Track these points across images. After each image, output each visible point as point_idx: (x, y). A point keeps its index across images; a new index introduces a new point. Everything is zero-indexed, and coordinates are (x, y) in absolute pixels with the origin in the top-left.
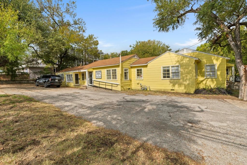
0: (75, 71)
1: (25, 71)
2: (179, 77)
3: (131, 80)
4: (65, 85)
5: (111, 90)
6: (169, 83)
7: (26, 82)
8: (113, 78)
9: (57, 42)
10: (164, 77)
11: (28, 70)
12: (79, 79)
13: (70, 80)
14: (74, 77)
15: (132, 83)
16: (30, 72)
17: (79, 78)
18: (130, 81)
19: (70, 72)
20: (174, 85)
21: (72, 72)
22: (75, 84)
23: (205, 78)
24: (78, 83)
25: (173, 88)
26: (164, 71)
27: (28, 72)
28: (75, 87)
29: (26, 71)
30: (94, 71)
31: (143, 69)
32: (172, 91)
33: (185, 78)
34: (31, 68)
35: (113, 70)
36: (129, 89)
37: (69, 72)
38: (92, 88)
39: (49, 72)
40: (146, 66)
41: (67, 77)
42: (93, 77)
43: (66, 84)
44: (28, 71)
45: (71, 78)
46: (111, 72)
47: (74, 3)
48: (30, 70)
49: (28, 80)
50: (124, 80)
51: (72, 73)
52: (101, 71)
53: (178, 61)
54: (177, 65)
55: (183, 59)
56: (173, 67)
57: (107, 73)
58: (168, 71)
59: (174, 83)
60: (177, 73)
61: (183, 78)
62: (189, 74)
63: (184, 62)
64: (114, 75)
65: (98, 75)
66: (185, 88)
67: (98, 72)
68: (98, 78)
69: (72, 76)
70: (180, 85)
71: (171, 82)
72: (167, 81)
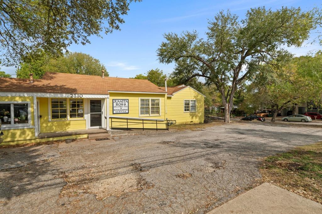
2: (195, 110)
6: (189, 115)
10: (185, 110)
20: (192, 118)
25: (192, 120)
26: (186, 104)
32: (191, 123)
33: (199, 111)
35: (153, 100)
46: (150, 103)
52: (128, 100)
53: (195, 97)
54: (194, 99)
55: (198, 95)
56: (192, 101)
57: (141, 104)
58: (188, 104)
59: (193, 115)
60: (194, 107)
61: (198, 111)
62: (201, 107)
63: (199, 98)
64: (154, 108)
65: (121, 107)
66: (199, 119)
67: (119, 101)
68: (121, 112)
69: (30, 109)
70: (196, 116)
71: (190, 115)
72: (188, 114)
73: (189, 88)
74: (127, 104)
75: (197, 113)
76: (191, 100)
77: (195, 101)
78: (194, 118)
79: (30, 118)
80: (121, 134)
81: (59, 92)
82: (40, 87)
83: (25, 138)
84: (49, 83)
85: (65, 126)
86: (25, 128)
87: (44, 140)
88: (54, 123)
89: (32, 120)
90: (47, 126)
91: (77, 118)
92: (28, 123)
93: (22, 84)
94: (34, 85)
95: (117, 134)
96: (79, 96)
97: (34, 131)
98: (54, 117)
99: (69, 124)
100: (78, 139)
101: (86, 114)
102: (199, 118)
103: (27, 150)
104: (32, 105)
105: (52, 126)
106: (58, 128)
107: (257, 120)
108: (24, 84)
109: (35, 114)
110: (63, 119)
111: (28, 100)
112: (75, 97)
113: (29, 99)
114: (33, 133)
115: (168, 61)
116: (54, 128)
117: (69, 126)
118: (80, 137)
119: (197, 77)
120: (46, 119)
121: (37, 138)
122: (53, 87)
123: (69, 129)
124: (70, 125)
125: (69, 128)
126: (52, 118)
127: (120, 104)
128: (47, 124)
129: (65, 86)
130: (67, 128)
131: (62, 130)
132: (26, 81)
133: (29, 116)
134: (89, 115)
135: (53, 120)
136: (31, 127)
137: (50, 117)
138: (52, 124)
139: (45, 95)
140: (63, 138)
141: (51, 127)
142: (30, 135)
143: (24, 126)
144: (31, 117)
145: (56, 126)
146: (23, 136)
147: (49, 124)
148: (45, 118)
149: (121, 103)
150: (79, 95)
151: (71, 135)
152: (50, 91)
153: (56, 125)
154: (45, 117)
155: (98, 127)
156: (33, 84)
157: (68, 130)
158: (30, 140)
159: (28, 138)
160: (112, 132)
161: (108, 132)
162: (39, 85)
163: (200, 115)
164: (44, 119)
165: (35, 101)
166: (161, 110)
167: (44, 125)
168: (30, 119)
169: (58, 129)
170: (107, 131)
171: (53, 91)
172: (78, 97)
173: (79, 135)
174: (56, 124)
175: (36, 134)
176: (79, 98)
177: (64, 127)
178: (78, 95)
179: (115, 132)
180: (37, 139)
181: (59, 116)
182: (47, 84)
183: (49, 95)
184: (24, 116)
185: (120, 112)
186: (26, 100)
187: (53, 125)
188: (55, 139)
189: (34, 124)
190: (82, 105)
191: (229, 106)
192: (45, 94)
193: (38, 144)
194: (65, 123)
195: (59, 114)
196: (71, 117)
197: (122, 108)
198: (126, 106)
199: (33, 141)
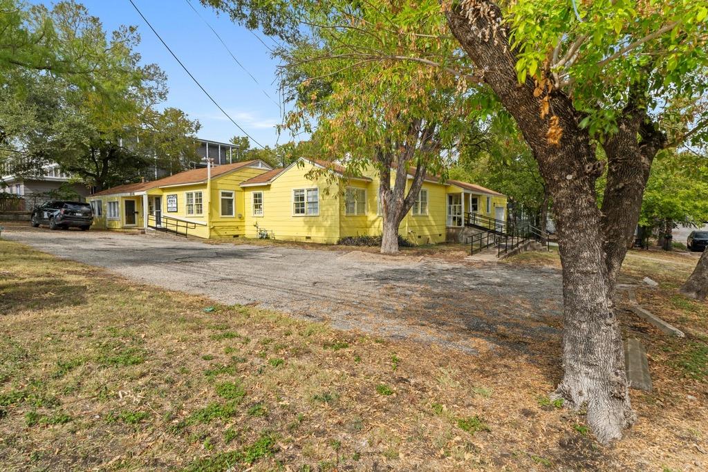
0: (124, 195)
1: (15, 190)
2: (317, 212)
3: (241, 217)
4: (105, 226)
5: (185, 235)
6: (303, 223)
7: (11, 217)
8: (198, 213)
9: (73, 130)
10: (297, 211)
11: (22, 186)
12: (137, 213)
13: (115, 215)
14: (121, 207)
15: (246, 224)
16: (27, 192)
17: (136, 210)
18: (238, 220)
19: (115, 195)
20: (310, 229)
21: (117, 195)
22: (125, 225)
23: (378, 215)
24: (134, 223)
25: (308, 234)
26: (297, 198)
27: (23, 193)
28: (124, 231)
29: (17, 191)
30: (165, 195)
31: (265, 194)
32: (308, 241)
33: (326, 215)
34: (29, 183)
35: (197, 194)
36: (236, 236)
37: (112, 196)
38: (152, 232)
39: (74, 194)
40: (268, 187)
41: (108, 206)
42: (162, 208)
43: (107, 223)
44: (20, 190)
45: (116, 210)
46: (194, 198)
47: (132, 29)
48: (28, 189)
49: (16, 214)
50: (221, 216)
51: (119, 198)
52: (177, 195)
54: (314, 186)
56: (308, 190)
57: (187, 200)
58: (302, 198)
59: (310, 224)
60: (314, 204)
61: (323, 214)
62: (331, 205)
66: (326, 234)
68: (172, 210)
70: (319, 227)
71: (307, 222)
72: (301, 219)
75: (321, 219)
76: (306, 188)
77: (315, 190)
78: (314, 229)
149: (172, 199)
163: (328, 225)
198: (175, 202)
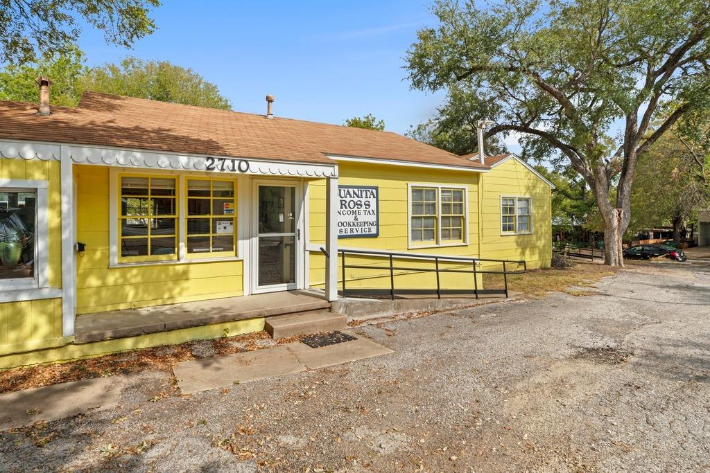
2: (530, 229)
6: (515, 245)
10: (504, 228)
20: (523, 252)
25: (522, 258)
26: (505, 210)
35: (445, 192)
46: (439, 202)
52: (376, 188)
53: (528, 188)
54: (527, 196)
55: (536, 184)
56: (520, 200)
57: (413, 205)
58: (512, 210)
59: (523, 245)
60: (526, 219)
61: (536, 233)
62: (543, 219)
63: (538, 191)
64: (449, 217)
65: (354, 213)
66: (540, 257)
67: (351, 191)
68: (355, 233)
69: (45, 216)
70: (533, 248)
71: (518, 244)
72: (511, 239)
73: (512, 162)
74: (373, 201)
75: (534, 238)
76: (518, 196)
77: (527, 200)
78: (527, 252)
79: (44, 254)
80: (374, 312)
81: (160, 147)
82: (83, 128)
83: (19, 342)
84: (109, 119)
85: (170, 284)
86: (24, 297)
87: (98, 351)
88: (129, 275)
89: (51, 262)
90: (104, 285)
91: (212, 256)
92: (32, 275)
93: (8, 114)
94: (56, 122)
95: (361, 314)
96: (236, 168)
97: (58, 313)
98: (129, 248)
99: (184, 276)
100: (233, 339)
101: (243, 239)
102: (540, 254)
103: (37, 419)
104: (55, 196)
105: (123, 285)
106: (145, 291)
107: (667, 257)
108: (15, 115)
109: (65, 236)
110: (163, 258)
111: (38, 175)
112: (222, 169)
113: (44, 172)
114: (55, 320)
115: (434, 86)
116: (130, 292)
117: (185, 284)
118: (236, 328)
119: (500, 135)
120: (100, 259)
121: (72, 343)
122: (132, 132)
123: (185, 293)
124: (187, 279)
125: (183, 289)
126: (123, 255)
127: (352, 205)
128: (103, 278)
129: (169, 130)
130: (176, 291)
131: (160, 302)
132: (24, 109)
133: (40, 246)
134: (256, 241)
135: (125, 260)
136: (46, 293)
137: (115, 248)
138: (123, 276)
139: (107, 156)
140: (174, 338)
141: (118, 287)
142: (44, 329)
143: (19, 291)
144: (50, 248)
145: (136, 286)
146: (12, 335)
147: (111, 279)
148: (98, 255)
149: (356, 199)
150: (237, 163)
151: (205, 324)
152: (126, 142)
153: (139, 279)
154: (95, 251)
155: (283, 287)
156: (51, 118)
157: (179, 300)
158: (41, 351)
159: (33, 343)
160: (346, 306)
161: (335, 308)
162: (76, 121)
163: (541, 243)
164: (91, 260)
165: (68, 182)
166: (470, 228)
167: (93, 281)
168: (45, 260)
169: (146, 297)
170: (328, 305)
171: (136, 144)
172: (234, 170)
173: (234, 320)
174: (135, 276)
175: (69, 326)
176: (238, 172)
177: (165, 288)
178: (233, 161)
179: (358, 308)
180: (72, 347)
181: (147, 246)
182: (105, 120)
183: (126, 157)
184: (17, 246)
185: (352, 230)
186: (27, 176)
187: (126, 282)
188: (145, 343)
189: (59, 282)
190: (231, 206)
191: (622, 215)
192: (110, 151)
193: (81, 373)
194: (171, 273)
195: (150, 237)
196: (190, 251)
197: (358, 217)
198: (370, 209)
199: (54, 356)
